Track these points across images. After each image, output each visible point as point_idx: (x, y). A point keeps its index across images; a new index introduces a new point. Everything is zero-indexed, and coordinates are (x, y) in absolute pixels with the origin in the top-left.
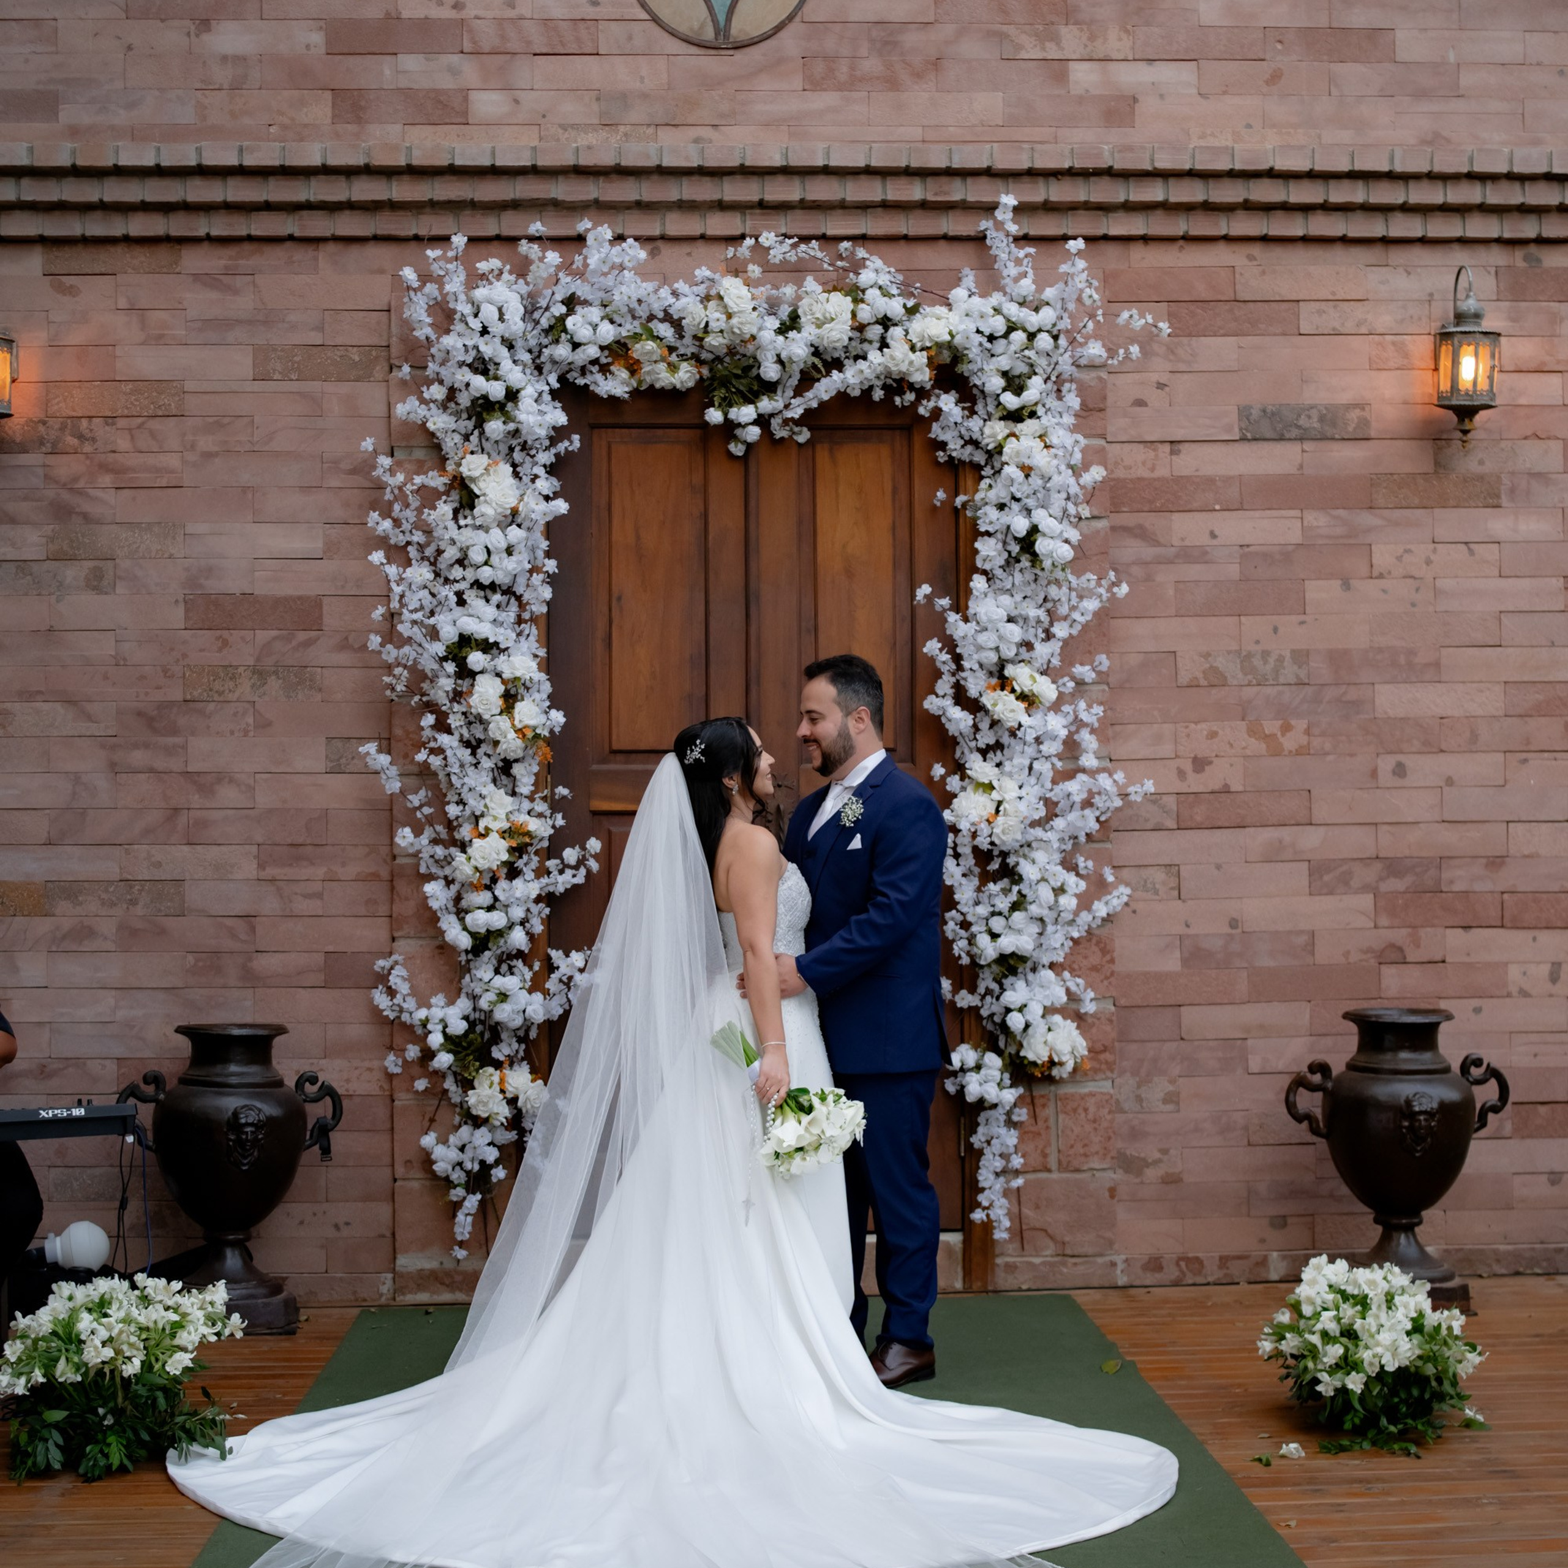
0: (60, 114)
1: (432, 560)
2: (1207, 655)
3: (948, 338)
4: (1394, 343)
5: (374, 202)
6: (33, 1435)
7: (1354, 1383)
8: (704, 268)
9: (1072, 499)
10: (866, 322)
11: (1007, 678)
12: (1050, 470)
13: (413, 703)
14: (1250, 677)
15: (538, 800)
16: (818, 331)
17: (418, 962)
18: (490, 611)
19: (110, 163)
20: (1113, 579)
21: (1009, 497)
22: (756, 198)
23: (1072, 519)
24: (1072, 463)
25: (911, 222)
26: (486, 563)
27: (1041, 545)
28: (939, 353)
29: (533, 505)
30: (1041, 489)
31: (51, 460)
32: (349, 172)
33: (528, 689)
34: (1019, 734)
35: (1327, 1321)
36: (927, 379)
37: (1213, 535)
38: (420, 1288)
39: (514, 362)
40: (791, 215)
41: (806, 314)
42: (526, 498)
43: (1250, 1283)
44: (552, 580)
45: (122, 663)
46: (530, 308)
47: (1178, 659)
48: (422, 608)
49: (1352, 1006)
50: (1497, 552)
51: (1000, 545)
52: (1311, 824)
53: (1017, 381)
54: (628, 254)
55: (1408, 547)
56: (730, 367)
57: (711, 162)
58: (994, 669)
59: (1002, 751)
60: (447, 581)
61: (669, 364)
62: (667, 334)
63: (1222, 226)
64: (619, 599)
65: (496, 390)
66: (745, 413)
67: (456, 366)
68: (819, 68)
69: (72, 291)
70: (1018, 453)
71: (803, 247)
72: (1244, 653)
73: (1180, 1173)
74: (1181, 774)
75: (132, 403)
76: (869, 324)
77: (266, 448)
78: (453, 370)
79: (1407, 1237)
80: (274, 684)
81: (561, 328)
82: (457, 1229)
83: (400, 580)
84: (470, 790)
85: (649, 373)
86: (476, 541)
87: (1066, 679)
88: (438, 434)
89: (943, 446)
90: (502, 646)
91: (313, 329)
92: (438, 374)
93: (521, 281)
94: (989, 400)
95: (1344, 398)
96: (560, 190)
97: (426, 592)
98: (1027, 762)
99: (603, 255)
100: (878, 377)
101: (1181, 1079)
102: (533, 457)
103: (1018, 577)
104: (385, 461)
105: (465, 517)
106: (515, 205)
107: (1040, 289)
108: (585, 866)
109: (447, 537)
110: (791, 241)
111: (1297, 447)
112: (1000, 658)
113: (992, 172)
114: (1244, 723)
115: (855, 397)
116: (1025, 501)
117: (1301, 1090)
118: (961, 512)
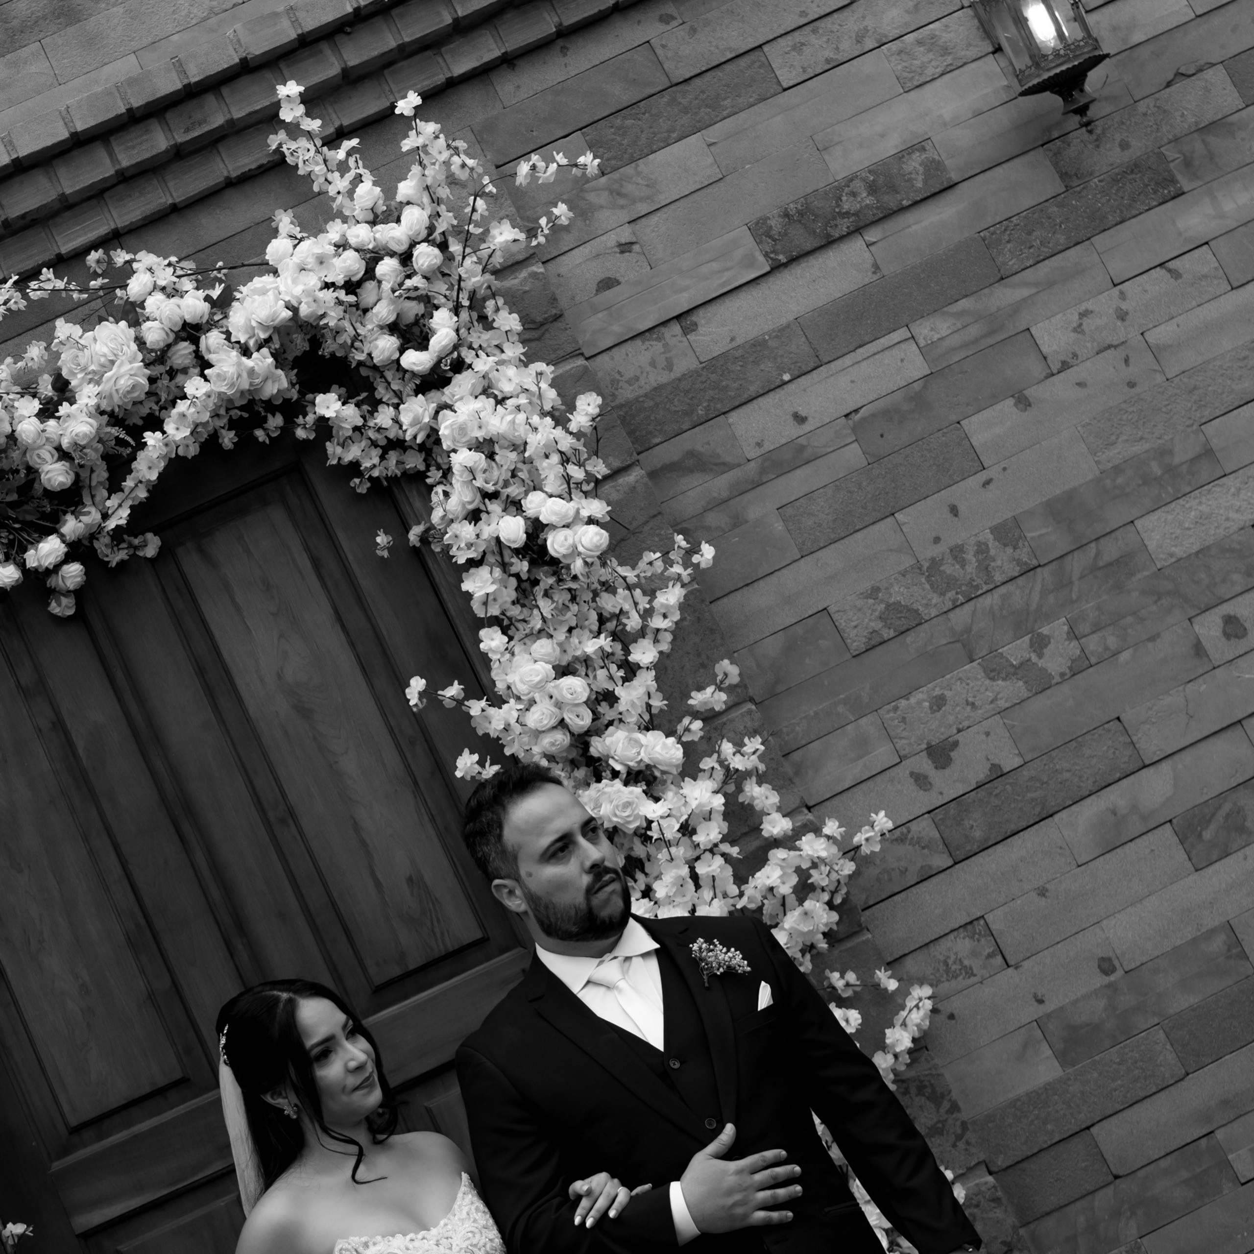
2: (876, 589)
3: (290, 313)
4: (920, 42)
9: (571, 458)
10: (162, 345)
11: (599, 759)
12: (522, 431)
14: (951, 594)
16: (99, 388)
20: (684, 544)
21: (479, 497)
23: (585, 488)
24: (547, 407)
25: (171, 184)
27: (557, 544)
28: (287, 343)
30: (520, 465)
34: (654, 834)
36: (285, 384)
37: (799, 419)
41: (73, 373)
47: (835, 616)
50: (1210, 256)
51: (497, 571)
52: (1145, 766)
53: (416, 330)
55: (1083, 308)
58: (574, 754)
59: (643, 871)
66: (48, 550)
70: (460, 429)
71: (31, 284)
72: (926, 565)
74: (921, 781)
76: (168, 346)
87: (686, 721)
89: (354, 469)
94: (389, 375)
95: (889, 147)
98: (685, 871)
100: (216, 415)
103: (546, 606)
107: (389, 188)
110: (10, 283)
111: (856, 245)
112: (572, 734)
113: (252, 65)
114: (974, 664)
115: (194, 457)
116: (505, 492)
118: (424, 552)
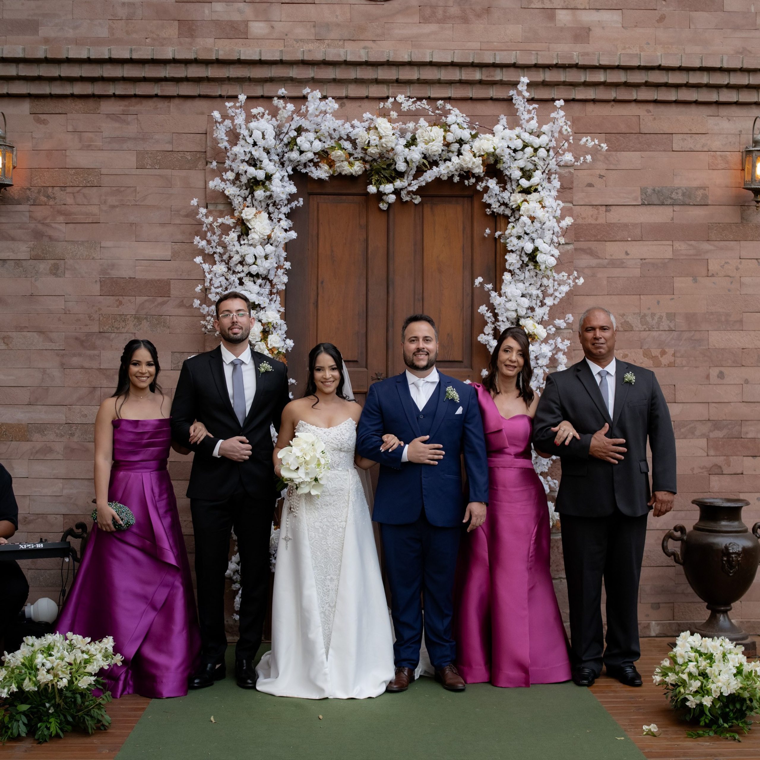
0: (40, 32)
1: (227, 261)
2: (624, 315)
3: (493, 150)
4: (721, 156)
5: (198, 77)
6: (12, 718)
7: (706, 701)
8: (368, 113)
9: (556, 234)
10: (451, 142)
12: (545, 219)
13: (216, 335)
14: (645, 327)
16: (426, 146)
18: (256, 288)
19: (64, 56)
20: (576, 275)
21: (523, 233)
22: (395, 78)
23: (555, 244)
24: (556, 215)
25: (474, 91)
26: (254, 264)
27: (540, 258)
28: (488, 158)
29: (278, 234)
30: (540, 229)
31: (33, 208)
32: (186, 62)
33: (275, 328)
35: (691, 668)
36: (482, 171)
37: (627, 254)
39: (270, 160)
40: (412, 87)
41: (419, 137)
42: (275, 230)
44: (288, 272)
45: (68, 312)
46: (278, 133)
48: (221, 286)
49: (696, 497)
51: (518, 257)
52: (675, 402)
53: (528, 173)
54: (329, 106)
55: (727, 261)
56: (381, 164)
57: (372, 59)
58: (514, 321)
60: (234, 272)
61: (349, 163)
62: (348, 147)
63: (634, 95)
64: (322, 282)
65: (260, 175)
66: (388, 188)
67: (240, 162)
68: (428, 12)
69: (44, 122)
70: (528, 210)
71: (419, 103)
72: (642, 314)
75: (74, 180)
76: (452, 143)
77: (142, 204)
78: (238, 164)
79: (724, 617)
80: (145, 324)
81: (294, 143)
83: (210, 272)
85: (339, 167)
86: (249, 252)
87: (551, 326)
88: (231, 197)
89: (489, 206)
90: (262, 306)
91: (167, 143)
92: (231, 166)
93: (274, 119)
94: (513, 183)
95: (696, 184)
96: (294, 73)
97: (223, 277)
99: (316, 106)
100: (456, 170)
102: (279, 209)
103: (527, 274)
104: (203, 211)
105: (244, 240)
106: (271, 80)
107: (540, 126)
109: (234, 250)
110: (413, 100)
111: (670, 209)
112: (517, 315)
113: (516, 65)
114: (641, 350)
115: (444, 180)
116: (531, 235)
117: (670, 540)
118: (498, 241)
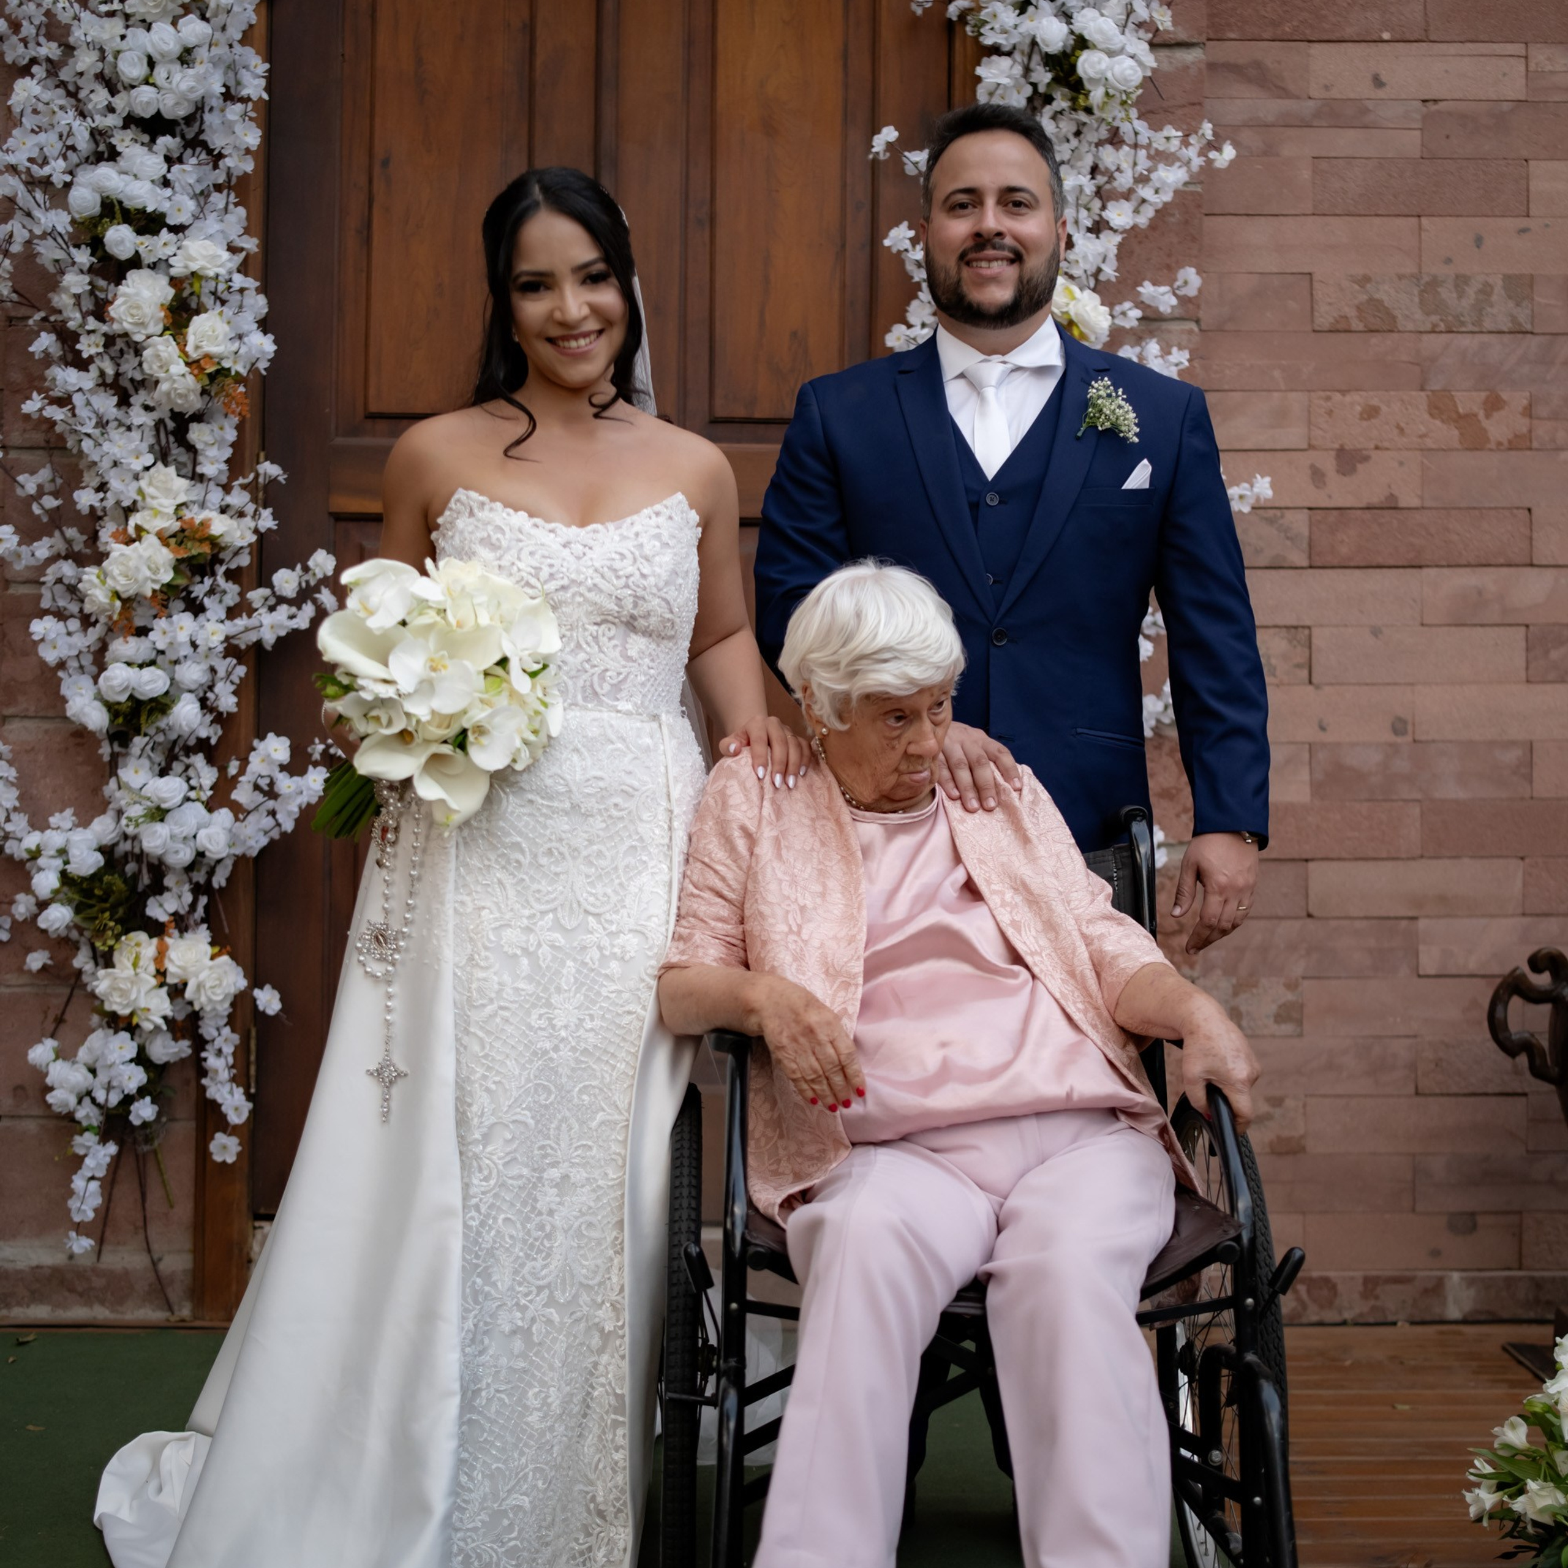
2: (1367, 279)
14: (1435, 318)
15: (236, 491)
17: (41, 757)
18: (151, 164)
20: (1209, 134)
23: (1142, 29)
27: (1088, 64)
33: (219, 298)
37: (1378, 82)
38: (36, 1297)
43: (1413, 1323)
44: (259, 115)
47: (1316, 285)
51: (1018, 70)
52: (1532, 565)
64: (385, 163)
72: (1426, 279)
73: (1302, 1137)
74: (1317, 476)
82: (74, 1204)
84: (115, 464)
86: (131, 45)
87: (1127, 305)
97: (52, 133)
101: (1306, 983)
108: (315, 601)
109: (80, 35)
114: (1423, 394)
117: (1516, 1002)
118: (958, 28)
